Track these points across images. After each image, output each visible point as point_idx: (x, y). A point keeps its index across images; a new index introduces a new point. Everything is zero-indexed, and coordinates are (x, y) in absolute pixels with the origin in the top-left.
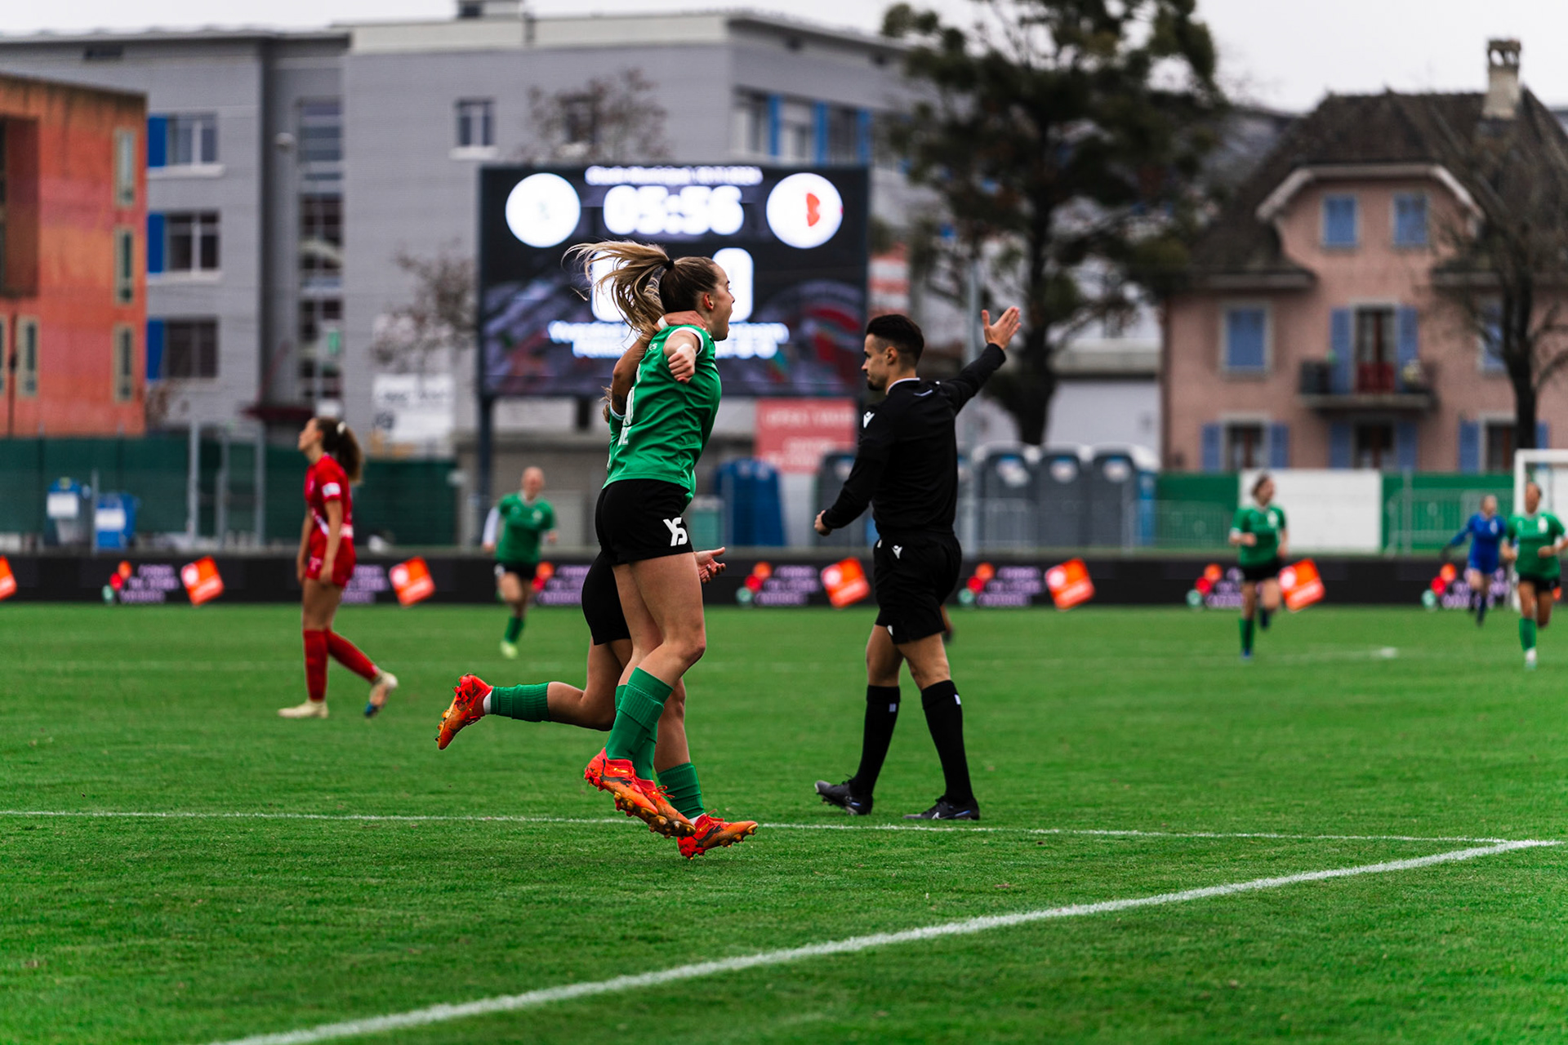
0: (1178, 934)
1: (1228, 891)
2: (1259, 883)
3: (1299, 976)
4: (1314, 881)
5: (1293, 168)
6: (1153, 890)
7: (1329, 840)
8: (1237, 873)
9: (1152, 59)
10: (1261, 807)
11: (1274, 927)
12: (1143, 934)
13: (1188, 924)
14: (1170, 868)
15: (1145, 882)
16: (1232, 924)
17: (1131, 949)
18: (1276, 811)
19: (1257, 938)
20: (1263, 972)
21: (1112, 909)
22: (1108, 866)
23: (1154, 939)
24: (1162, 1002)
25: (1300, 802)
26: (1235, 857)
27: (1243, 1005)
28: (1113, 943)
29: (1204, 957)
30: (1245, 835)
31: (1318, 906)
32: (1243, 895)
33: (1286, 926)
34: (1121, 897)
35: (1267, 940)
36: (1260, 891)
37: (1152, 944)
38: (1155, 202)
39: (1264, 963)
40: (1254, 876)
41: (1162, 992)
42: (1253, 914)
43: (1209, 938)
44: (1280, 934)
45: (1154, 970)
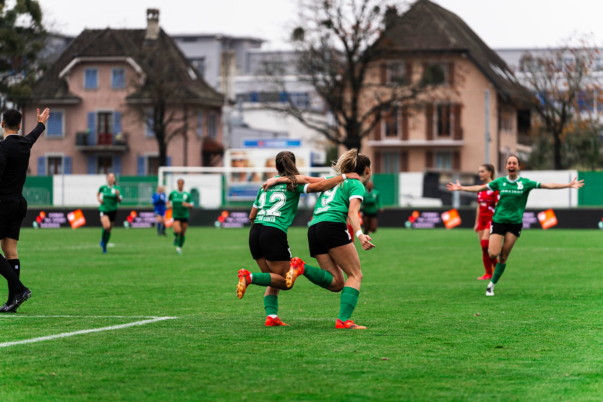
0: (31, 355)
1: (51, 338)
2: (63, 335)
3: (79, 371)
4: (84, 334)
5: (73, 58)
6: (21, 338)
7: (89, 318)
8: (54, 331)
9: (18, 15)
10: (63, 305)
11: (69, 352)
12: (18, 356)
13: (35, 351)
14: (28, 329)
15: (18, 335)
16: (52, 351)
17: (12, 362)
18: (69, 307)
19: (62, 356)
20: (64, 369)
21: (5, 346)
22: (3, 329)
23: (22, 357)
24: (25, 382)
25: (78, 303)
26: (53, 325)
27: (57, 382)
28: (6, 359)
29: (42, 364)
30: (57, 316)
31: (86, 343)
32: (57, 340)
33: (73, 351)
34: (9, 341)
35: (66, 357)
36: (63, 338)
37: (21, 359)
38: (19, 71)
39: (65, 366)
40: (61, 332)
41: (26, 378)
42: (61, 347)
43: (44, 356)
44: (71, 354)
45: (22, 369)
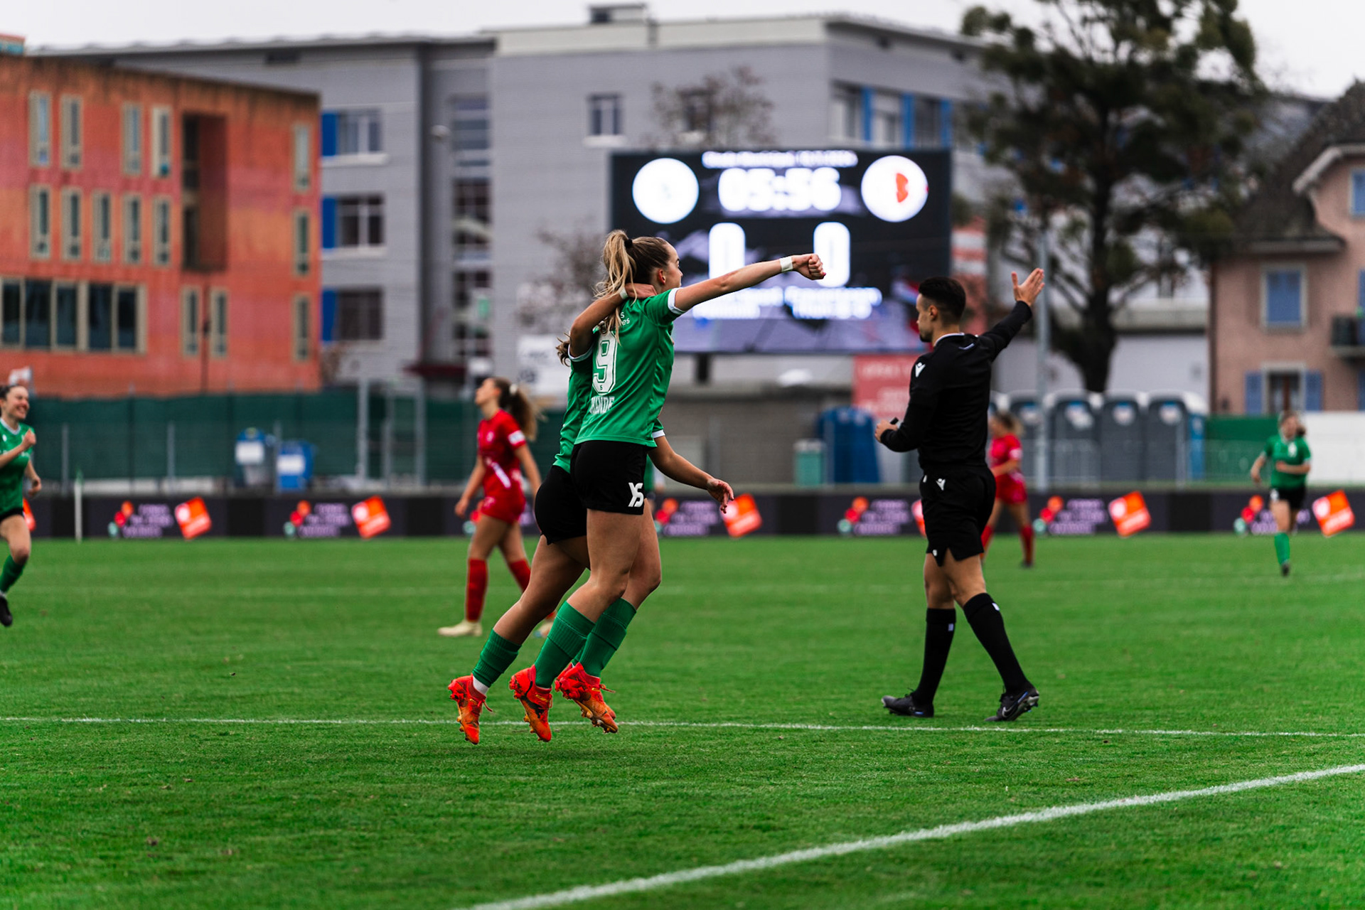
0: (1228, 821)
1: (1272, 783)
2: (1300, 776)
3: (1336, 858)
4: (1348, 774)
5: (1325, 147)
6: (1206, 783)
7: (1361, 737)
8: (1280, 767)
9: (1200, 52)
10: (1300, 709)
11: (1313, 814)
12: (1198, 821)
13: (1237, 812)
14: (1221, 763)
15: (1199, 776)
16: (1275, 812)
17: (1186, 835)
18: (1315, 713)
19: (1298, 824)
20: (1303, 854)
21: (1169, 799)
22: (1166, 762)
23: (1206, 826)
24: (1214, 881)
25: (1335, 705)
26: (1278, 754)
27: (1287, 884)
28: (1171, 829)
29: (1251, 842)
30: (1287, 734)
31: (1352, 796)
32: (1286, 787)
33: (1324, 814)
34: (1178, 789)
35: (1308, 826)
36: (1300, 783)
37: (1206, 830)
38: (1203, 179)
39: (1304, 846)
40: (1295, 770)
41: (1215, 873)
42: (1295, 803)
43: (1256, 824)
44: (1318, 820)
45: (1207, 853)
